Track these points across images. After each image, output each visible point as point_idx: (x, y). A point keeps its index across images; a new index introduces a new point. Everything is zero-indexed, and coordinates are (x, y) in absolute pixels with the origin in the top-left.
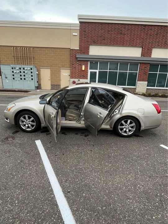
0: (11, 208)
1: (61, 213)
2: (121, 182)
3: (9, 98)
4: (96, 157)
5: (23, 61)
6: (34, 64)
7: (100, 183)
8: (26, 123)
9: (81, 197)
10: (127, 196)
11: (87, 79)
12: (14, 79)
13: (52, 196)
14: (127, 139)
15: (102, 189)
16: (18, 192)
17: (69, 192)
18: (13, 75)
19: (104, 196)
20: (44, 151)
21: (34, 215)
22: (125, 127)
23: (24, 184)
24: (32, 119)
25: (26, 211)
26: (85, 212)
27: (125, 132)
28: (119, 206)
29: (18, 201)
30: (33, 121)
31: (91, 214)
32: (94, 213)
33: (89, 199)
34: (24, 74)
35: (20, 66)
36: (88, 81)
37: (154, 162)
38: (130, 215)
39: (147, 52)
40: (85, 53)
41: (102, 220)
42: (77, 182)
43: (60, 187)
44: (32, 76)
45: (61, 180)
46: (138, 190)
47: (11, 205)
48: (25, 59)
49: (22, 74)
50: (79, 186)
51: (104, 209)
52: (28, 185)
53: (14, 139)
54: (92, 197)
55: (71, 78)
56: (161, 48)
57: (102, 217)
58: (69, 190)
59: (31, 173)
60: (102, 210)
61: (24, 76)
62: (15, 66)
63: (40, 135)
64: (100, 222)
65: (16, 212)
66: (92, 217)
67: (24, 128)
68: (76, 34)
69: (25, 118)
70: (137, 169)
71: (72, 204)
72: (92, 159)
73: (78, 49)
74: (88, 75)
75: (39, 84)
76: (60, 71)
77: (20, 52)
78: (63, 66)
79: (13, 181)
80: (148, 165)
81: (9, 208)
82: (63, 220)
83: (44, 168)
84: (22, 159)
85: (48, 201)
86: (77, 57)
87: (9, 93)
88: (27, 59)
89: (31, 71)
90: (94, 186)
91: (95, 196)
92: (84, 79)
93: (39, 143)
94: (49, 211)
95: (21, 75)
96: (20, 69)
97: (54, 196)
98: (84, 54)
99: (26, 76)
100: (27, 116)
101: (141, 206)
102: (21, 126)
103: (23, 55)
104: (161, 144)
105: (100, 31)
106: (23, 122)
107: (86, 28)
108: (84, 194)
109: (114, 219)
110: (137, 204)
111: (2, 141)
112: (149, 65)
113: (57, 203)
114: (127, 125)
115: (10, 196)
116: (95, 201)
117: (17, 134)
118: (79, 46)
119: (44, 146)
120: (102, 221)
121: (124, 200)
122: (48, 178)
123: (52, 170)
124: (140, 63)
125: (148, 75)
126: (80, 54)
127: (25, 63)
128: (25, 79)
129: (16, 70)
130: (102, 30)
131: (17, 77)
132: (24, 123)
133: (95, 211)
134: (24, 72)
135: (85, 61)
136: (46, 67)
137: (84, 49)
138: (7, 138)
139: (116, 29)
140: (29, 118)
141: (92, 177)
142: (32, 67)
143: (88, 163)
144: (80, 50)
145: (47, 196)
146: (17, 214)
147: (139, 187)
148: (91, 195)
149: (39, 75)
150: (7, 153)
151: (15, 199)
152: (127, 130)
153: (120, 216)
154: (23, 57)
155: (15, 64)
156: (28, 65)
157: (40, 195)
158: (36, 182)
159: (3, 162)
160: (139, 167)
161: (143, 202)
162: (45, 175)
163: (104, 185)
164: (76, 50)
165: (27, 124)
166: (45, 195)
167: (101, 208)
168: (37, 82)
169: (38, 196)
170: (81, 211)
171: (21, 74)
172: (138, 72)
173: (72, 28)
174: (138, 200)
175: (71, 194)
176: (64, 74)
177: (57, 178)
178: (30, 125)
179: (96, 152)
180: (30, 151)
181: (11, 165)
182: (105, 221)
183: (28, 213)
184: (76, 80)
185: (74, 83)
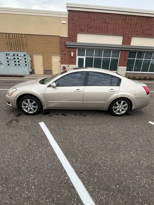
0: (28, 195)
1: (79, 196)
2: (126, 159)
3: (6, 82)
4: (98, 136)
5: (16, 48)
6: (27, 50)
7: (107, 161)
8: (28, 106)
9: (94, 177)
10: (135, 172)
11: (76, 65)
12: (9, 65)
13: (67, 178)
14: (120, 117)
15: (111, 167)
16: (32, 176)
17: (82, 173)
18: (8, 61)
19: (115, 174)
20: (49, 132)
21: (53, 200)
22: (119, 108)
23: (37, 167)
24: (34, 102)
25: (45, 196)
26: (102, 192)
27: (119, 111)
28: (130, 183)
29: (34, 186)
30: (35, 105)
31: (107, 193)
32: (110, 192)
33: (102, 178)
34: (18, 60)
35: (14, 53)
36: (77, 66)
37: (148, 138)
38: (143, 192)
39: (127, 40)
40: (73, 40)
41: (119, 199)
42: (87, 161)
43: (72, 168)
44: (26, 62)
45: (72, 160)
46: (142, 165)
47: (28, 191)
48: (18, 46)
49: (17, 60)
50: (90, 165)
51: (118, 188)
52: (41, 169)
53: (18, 122)
54: (104, 176)
55: (61, 64)
56: (139, 37)
57: (118, 196)
58: (81, 171)
59: (41, 156)
60: (117, 189)
61: (19, 62)
62: (9, 53)
63: (42, 117)
64: (117, 201)
65: (35, 199)
66: (109, 197)
67: (27, 112)
68: (65, 22)
69: (27, 102)
70: (136, 145)
71: (87, 185)
72: (95, 138)
73: (67, 37)
74: (76, 61)
75: (32, 70)
76: (51, 58)
77: (13, 39)
78: (54, 53)
79: (26, 165)
80: (144, 140)
81: (26, 194)
82: (83, 203)
83: (53, 150)
84: (30, 142)
85: (64, 183)
86: (66, 44)
87: (5, 78)
88: (20, 46)
89: (25, 57)
90: (103, 165)
91: (106, 175)
92: (73, 65)
93: (42, 125)
94: (67, 194)
95: (15, 62)
96: (14, 55)
97: (69, 178)
98: (72, 42)
99: (20, 62)
100: (28, 100)
101: (149, 181)
102: (24, 109)
103: (15, 42)
104: (149, 121)
105: (86, 19)
106: (25, 105)
107: (74, 16)
108: (96, 174)
109: (130, 197)
110: (146, 180)
111: (7, 125)
112: (129, 52)
113: (73, 185)
114: (121, 106)
115: (25, 182)
116: (108, 180)
117: (20, 117)
118: (68, 33)
119: (48, 128)
120: (120, 201)
121: (133, 176)
122: (59, 160)
123: (61, 151)
124: (121, 50)
125: (127, 61)
126: (69, 41)
127: (19, 50)
128: (19, 65)
129: (10, 56)
130: (88, 18)
131: (11, 63)
132: (27, 106)
133: (111, 190)
134: (18, 58)
135: (74, 48)
136: (38, 53)
137: (73, 37)
138: (11, 122)
139: (101, 18)
140: (31, 102)
141: (99, 156)
142: (25, 53)
143: (92, 142)
144: (69, 38)
145: (62, 178)
146: (37, 201)
147: (142, 163)
148: (102, 174)
149: (32, 61)
150: (14, 137)
151: (31, 185)
152: (121, 110)
153: (134, 194)
154: (15, 43)
155: (9, 51)
156: (21, 51)
157: (55, 178)
158: (48, 165)
159: (12, 146)
160: (137, 143)
161: (150, 177)
162: (55, 157)
163: (111, 163)
164: (65, 37)
165: (30, 108)
166: (60, 178)
167: (115, 186)
168: (31, 68)
169: (53, 179)
170: (97, 191)
171: (15, 60)
172: (119, 58)
173: (61, 16)
174: (145, 175)
175: (84, 174)
176: (55, 60)
177: (67, 159)
178: (32, 108)
179: (97, 131)
180: (36, 134)
181: (20, 149)
182: (122, 200)
183: (47, 199)
184: (66, 66)
185: (64, 68)
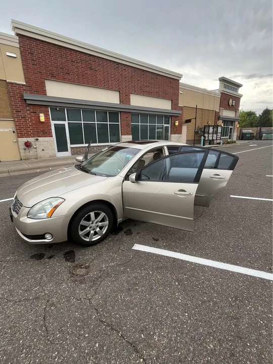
8: (91, 227)
11: (52, 137)
40: (38, 92)
45: (246, 265)
53: (86, 267)
55: (19, 137)
67: (87, 240)
68: (14, 55)
73: (24, 83)
86: (25, 98)
98: (37, 94)
100: (92, 214)
105: (58, 58)
107: (33, 47)
112: (130, 114)
117: (79, 256)
118: (25, 78)
124: (120, 112)
125: (131, 127)
126: (30, 93)
130: (62, 57)
132: (88, 229)
137: (36, 85)
138: (72, 274)
139: (83, 61)
144: (27, 86)
164: (20, 84)
165: (94, 229)
172: (119, 123)
176: (2, 130)
178: (98, 229)
184: (31, 140)
185: (28, 145)
